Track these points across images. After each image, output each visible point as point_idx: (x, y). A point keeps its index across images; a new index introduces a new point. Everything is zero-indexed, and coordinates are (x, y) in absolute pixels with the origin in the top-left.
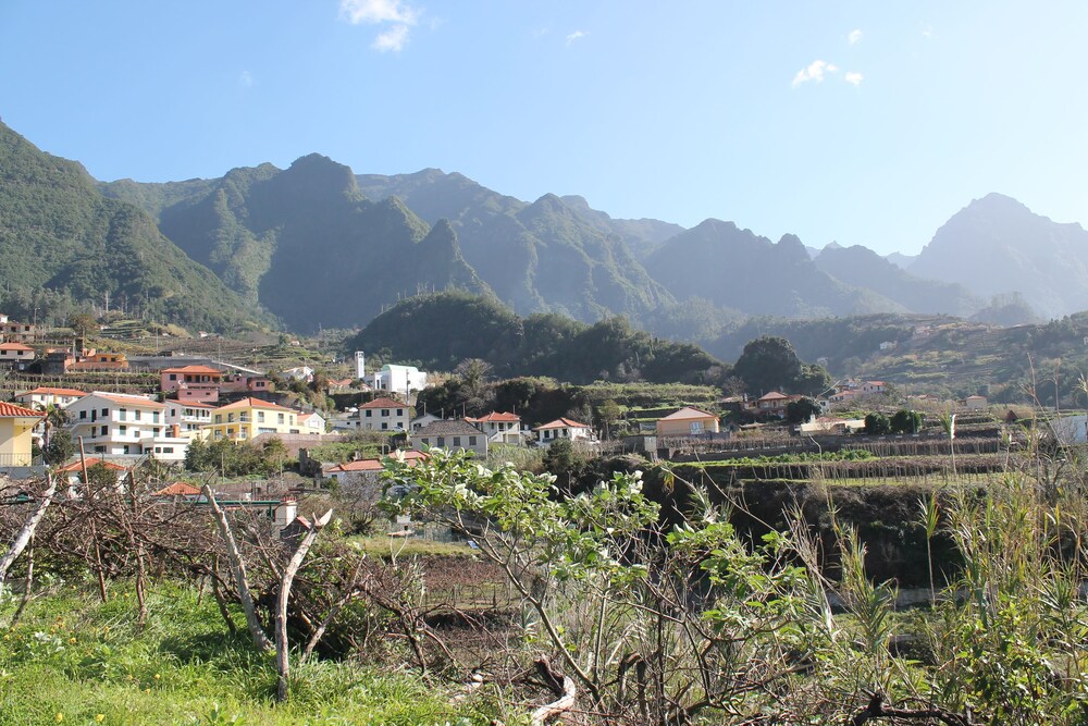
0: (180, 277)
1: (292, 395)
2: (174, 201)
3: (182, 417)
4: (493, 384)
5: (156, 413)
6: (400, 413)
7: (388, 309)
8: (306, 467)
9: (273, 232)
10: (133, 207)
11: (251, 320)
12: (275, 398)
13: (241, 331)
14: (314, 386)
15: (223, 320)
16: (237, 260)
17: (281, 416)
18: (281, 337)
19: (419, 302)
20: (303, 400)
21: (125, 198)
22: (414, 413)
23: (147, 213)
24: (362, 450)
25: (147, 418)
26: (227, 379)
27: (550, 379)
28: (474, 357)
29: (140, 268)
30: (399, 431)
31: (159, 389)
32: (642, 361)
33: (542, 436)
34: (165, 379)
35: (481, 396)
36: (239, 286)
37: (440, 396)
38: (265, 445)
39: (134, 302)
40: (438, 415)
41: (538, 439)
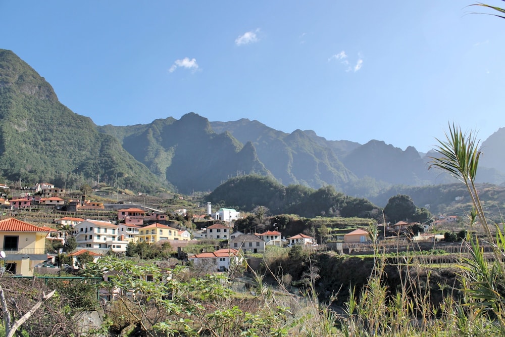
0: (131, 168)
1: (177, 222)
2: (129, 134)
3: (126, 231)
4: (269, 217)
5: (114, 230)
6: (225, 231)
7: (224, 182)
8: (181, 256)
9: (173, 148)
10: (111, 137)
11: (162, 187)
12: (169, 224)
13: (157, 192)
14: (187, 218)
15: (149, 187)
16: (156, 160)
17: (170, 232)
18: (175, 196)
19: (238, 180)
20: (182, 224)
21: (108, 133)
22: (232, 231)
23: (117, 139)
24: (206, 248)
25: (110, 232)
26: (147, 215)
27: (296, 215)
28: (260, 205)
29: (114, 164)
30: (225, 239)
31: (117, 218)
32: (341, 207)
33: (291, 242)
34: (120, 214)
35: (264, 223)
36: (157, 172)
37: (245, 223)
38: (162, 245)
39: (110, 179)
40: (243, 232)
41: (289, 244)
